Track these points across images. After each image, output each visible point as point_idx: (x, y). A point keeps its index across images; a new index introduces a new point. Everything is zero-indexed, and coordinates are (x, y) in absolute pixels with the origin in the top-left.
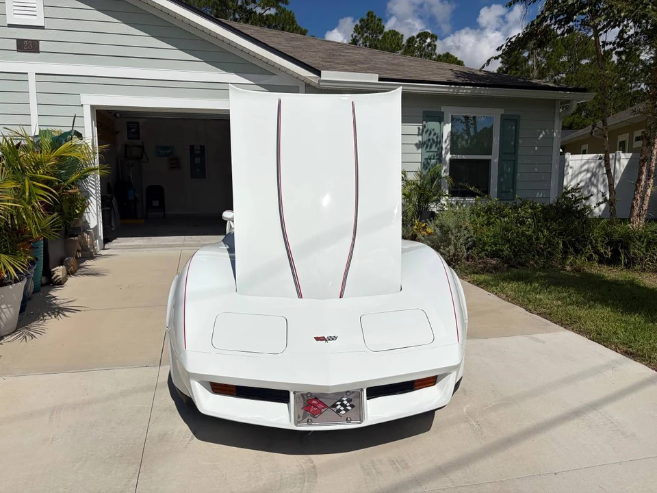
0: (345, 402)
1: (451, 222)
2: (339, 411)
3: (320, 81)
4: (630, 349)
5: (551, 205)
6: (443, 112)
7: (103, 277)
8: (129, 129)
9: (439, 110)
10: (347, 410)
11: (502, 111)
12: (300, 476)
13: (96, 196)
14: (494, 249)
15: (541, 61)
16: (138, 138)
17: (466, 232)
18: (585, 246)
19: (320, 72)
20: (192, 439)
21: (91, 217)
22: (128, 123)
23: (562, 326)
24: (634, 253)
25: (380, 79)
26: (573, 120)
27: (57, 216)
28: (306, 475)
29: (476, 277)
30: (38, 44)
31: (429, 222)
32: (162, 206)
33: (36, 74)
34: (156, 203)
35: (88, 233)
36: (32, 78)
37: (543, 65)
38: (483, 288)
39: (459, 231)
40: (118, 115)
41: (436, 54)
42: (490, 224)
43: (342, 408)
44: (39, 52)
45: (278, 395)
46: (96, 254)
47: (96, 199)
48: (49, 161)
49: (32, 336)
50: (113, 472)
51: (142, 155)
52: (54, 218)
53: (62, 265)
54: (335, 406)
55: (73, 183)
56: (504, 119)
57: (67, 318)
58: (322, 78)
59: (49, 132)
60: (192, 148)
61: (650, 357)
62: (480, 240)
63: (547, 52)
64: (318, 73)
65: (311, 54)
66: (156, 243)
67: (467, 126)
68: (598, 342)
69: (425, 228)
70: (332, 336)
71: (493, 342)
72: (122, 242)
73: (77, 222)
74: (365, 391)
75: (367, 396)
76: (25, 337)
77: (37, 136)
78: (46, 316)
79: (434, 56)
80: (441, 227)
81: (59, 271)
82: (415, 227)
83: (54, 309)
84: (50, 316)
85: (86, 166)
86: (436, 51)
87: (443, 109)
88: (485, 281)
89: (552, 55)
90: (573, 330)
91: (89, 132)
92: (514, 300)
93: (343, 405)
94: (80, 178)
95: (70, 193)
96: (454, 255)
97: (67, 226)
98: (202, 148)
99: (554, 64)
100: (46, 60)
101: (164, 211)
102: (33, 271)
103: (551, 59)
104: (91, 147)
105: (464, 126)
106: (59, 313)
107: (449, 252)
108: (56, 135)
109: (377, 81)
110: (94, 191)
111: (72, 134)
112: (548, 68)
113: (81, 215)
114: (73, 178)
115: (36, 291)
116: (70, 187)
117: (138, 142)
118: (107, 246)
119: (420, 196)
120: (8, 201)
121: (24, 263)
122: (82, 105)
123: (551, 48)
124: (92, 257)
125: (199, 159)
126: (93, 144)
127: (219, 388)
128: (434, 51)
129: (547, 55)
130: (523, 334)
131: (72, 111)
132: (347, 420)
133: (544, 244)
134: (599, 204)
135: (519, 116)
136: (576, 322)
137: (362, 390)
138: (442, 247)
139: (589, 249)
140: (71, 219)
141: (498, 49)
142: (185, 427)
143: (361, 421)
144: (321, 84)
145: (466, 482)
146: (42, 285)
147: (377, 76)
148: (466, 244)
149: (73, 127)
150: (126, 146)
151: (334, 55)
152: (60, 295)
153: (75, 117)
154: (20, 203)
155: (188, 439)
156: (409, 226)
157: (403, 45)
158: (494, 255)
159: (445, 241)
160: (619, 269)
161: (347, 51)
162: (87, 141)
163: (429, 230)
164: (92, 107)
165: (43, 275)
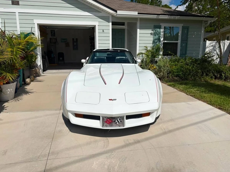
0: (118, 120)
1: (162, 64)
2: (117, 123)
3: (117, 14)
4: (221, 107)
5: (199, 59)
6: (161, 25)
7: (42, 82)
8: (51, 32)
9: (159, 25)
10: (119, 123)
11: (182, 25)
12: (104, 144)
13: (40, 55)
14: (177, 74)
15: (200, 7)
16: (55, 36)
17: (167, 68)
18: (210, 73)
19: (117, 11)
20: (69, 132)
21: (39, 63)
22: (51, 30)
23: (198, 99)
24: (227, 76)
25: (138, 14)
26: (212, 29)
27: (26, 61)
28: (106, 143)
29: (170, 83)
30: (19, 2)
31: (154, 64)
32: (63, 59)
33: (19, 13)
34: (61, 59)
35: (37, 68)
36: (17, 14)
37: (201, 9)
38: (172, 87)
39: (165, 68)
40: (47, 27)
41: (161, 5)
42: (176, 65)
43: (117, 122)
44: (19, 5)
45: (96, 118)
46: (40, 75)
47: (40, 56)
48: (23, 43)
49: (18, 100)
50: (44, 141)
51: (56, 42)
52: (25, 62)
53: (29, 78)
54: (115, 121)
55: (32, 50)
56: (183, 28)
57: (29, 95)
58: (118, 13)
59: (23, 33)
60: (73, 39)
61: (228, 110)
62: (172, 71)
63: (202, 4)
64: (116, 11)
65: (114, 5)
66: (61, 72)
67: (170, 31)
68: (210, 105)
69: (153, 66)
70: (115, 99)
71: (173, 104)
72: (49, 71)
73: (34, 64)
74: (125, 116)
75: (126, 118)
76: (16, 101)
77: (19, 34)
78: (23, 94)
79: (161, 6)
80: (159, 66)
81: (28, 80)
82: (150, 66)
83: (25, 92)
84: (24, 94)
85: (36, 45)
86: (162, 4)
87: (161, 24)
88: (173, 84)
89: (204, 5)
90: (202, 101)
91: (37, 33)
92: (182, 91)
93: (118, 121)
94: (34, 49)
95: (31, 54)
96: (163, 76)
97: (30, 65)
98: (77, 39)
99: (205, 8)
100: (22, 8)
101: (64, 61)
102: (19, 79)
103: (204, 6)
104: (38, 38)
105: (169, 31)
106: (27, 93)
107: (161, 75)
108: (25, 34)
109: (137, 14)
110: (39, 53)
111: (31, 33)
112: (203, 10)
113: (35, 61)
114: (31, 49)
115: (20, 86)
116: (31, 51)
117: (55, 37)
118: (44, 72)
119: (152, 55)
120: (9, 55)
121: (15, 76)
122: (34, 24)
123: (204, 2)
124: (39, 76)
125: (75, 43)
126: (38, 37)
127: (78, 115)
128: (161, 4)
129: (202, 5)
130: (184, 102)
131: (31, 26)
132: (119, 126)
133: (195, 72)
134: (217, 59)
135: (189, 27)
136: (203, 98)
137: (124, 116)
138: (158, 73)
139: (211, 74)
140: (32, 63)
141: (181, 2)
142: (67, 128)
143: (124, 126)
144: (117, 15)
145: (158, 147)
146: (22, 85)
147: (137, 12)
148: (167, 72)
149: (31, 31)
150: (51, 39)
151: (122, 5)
152: (28, 88)
153: (32, 28)
154: (13, 56)
155: (68, 132)
156: (148, 66)
157: (150, 2)
158: (177, 76)
159: (160, 71)
160: (222, 81)
161: (127, 4)
162: (36, 36)
163: (155, 67)
164: (38, 24)
165: (23, 81)
